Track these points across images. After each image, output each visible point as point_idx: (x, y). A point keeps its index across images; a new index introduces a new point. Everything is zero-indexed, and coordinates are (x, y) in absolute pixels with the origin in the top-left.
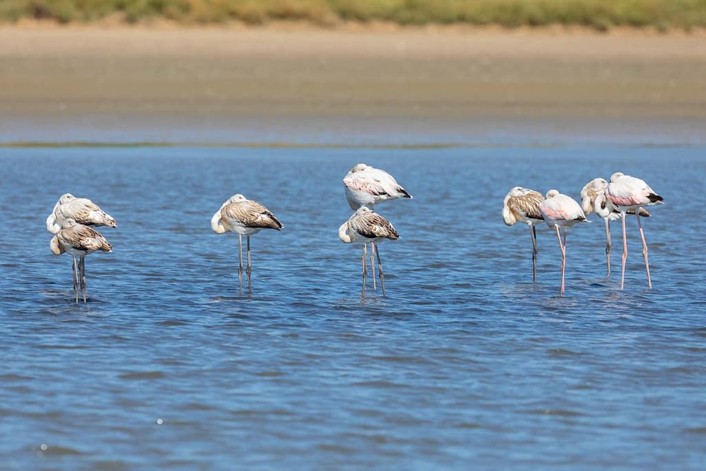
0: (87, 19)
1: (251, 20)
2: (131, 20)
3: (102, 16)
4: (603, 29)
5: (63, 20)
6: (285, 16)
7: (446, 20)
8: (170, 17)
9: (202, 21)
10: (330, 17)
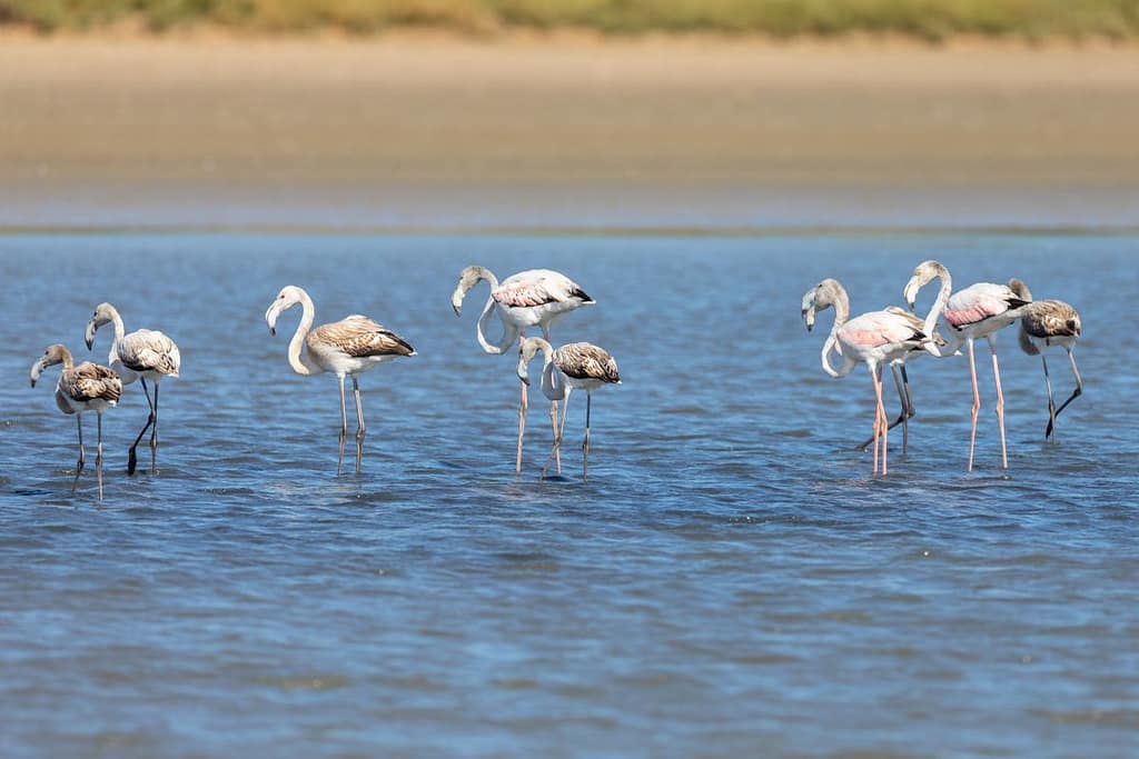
0: (83, 26)
1: (357, 27)
2: (157, 27)
3: (109, 19)
4: (933, 39)
5: (44, 27)
6: (412, 20)
7: (678, 26)
8: (221, 22)
9: (277, 28)
10: (487, 21)
